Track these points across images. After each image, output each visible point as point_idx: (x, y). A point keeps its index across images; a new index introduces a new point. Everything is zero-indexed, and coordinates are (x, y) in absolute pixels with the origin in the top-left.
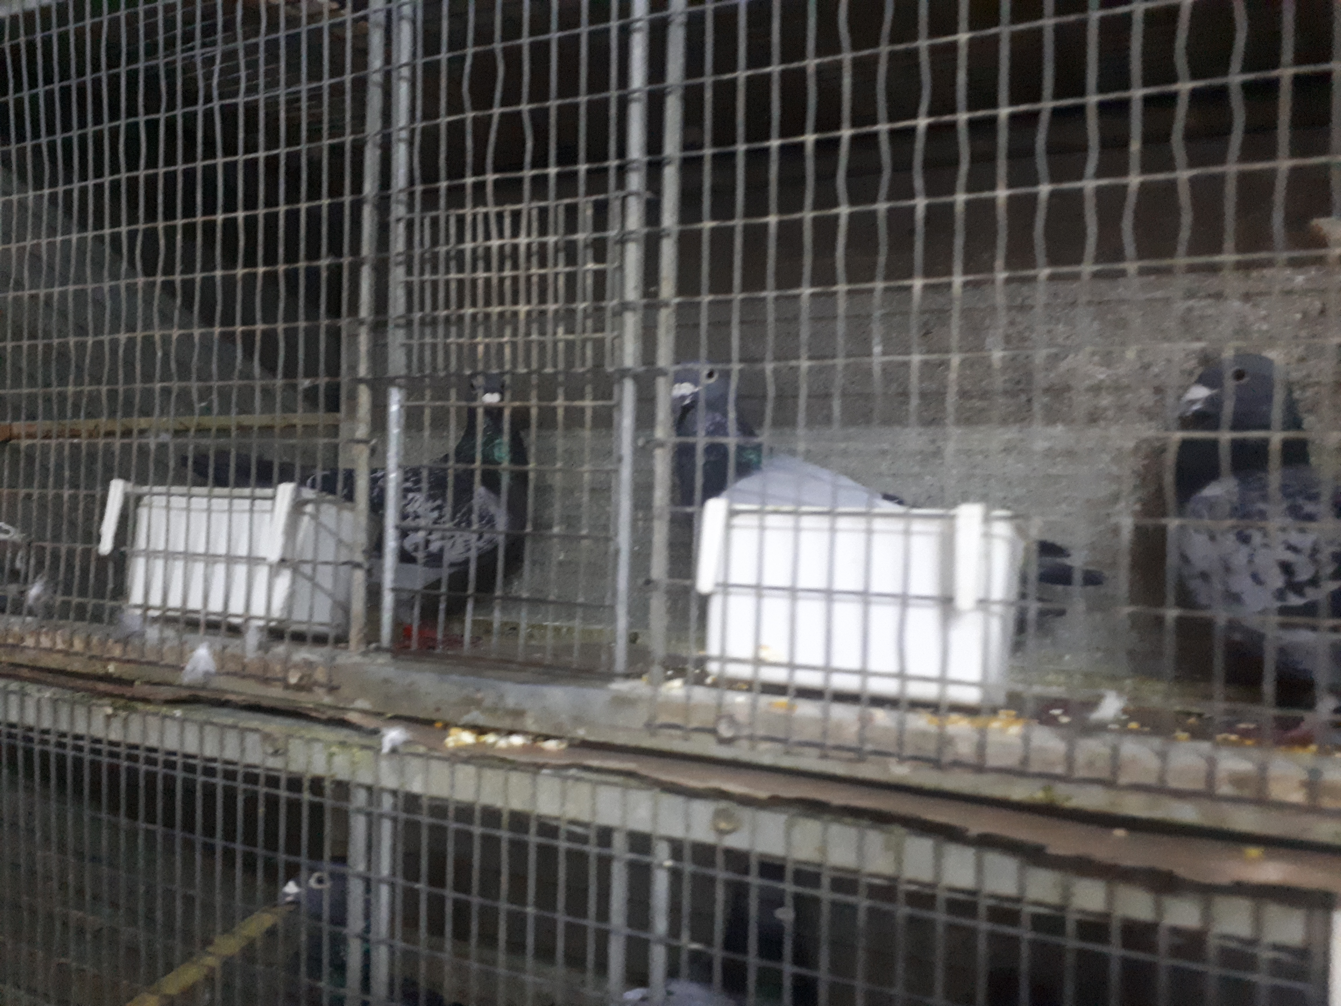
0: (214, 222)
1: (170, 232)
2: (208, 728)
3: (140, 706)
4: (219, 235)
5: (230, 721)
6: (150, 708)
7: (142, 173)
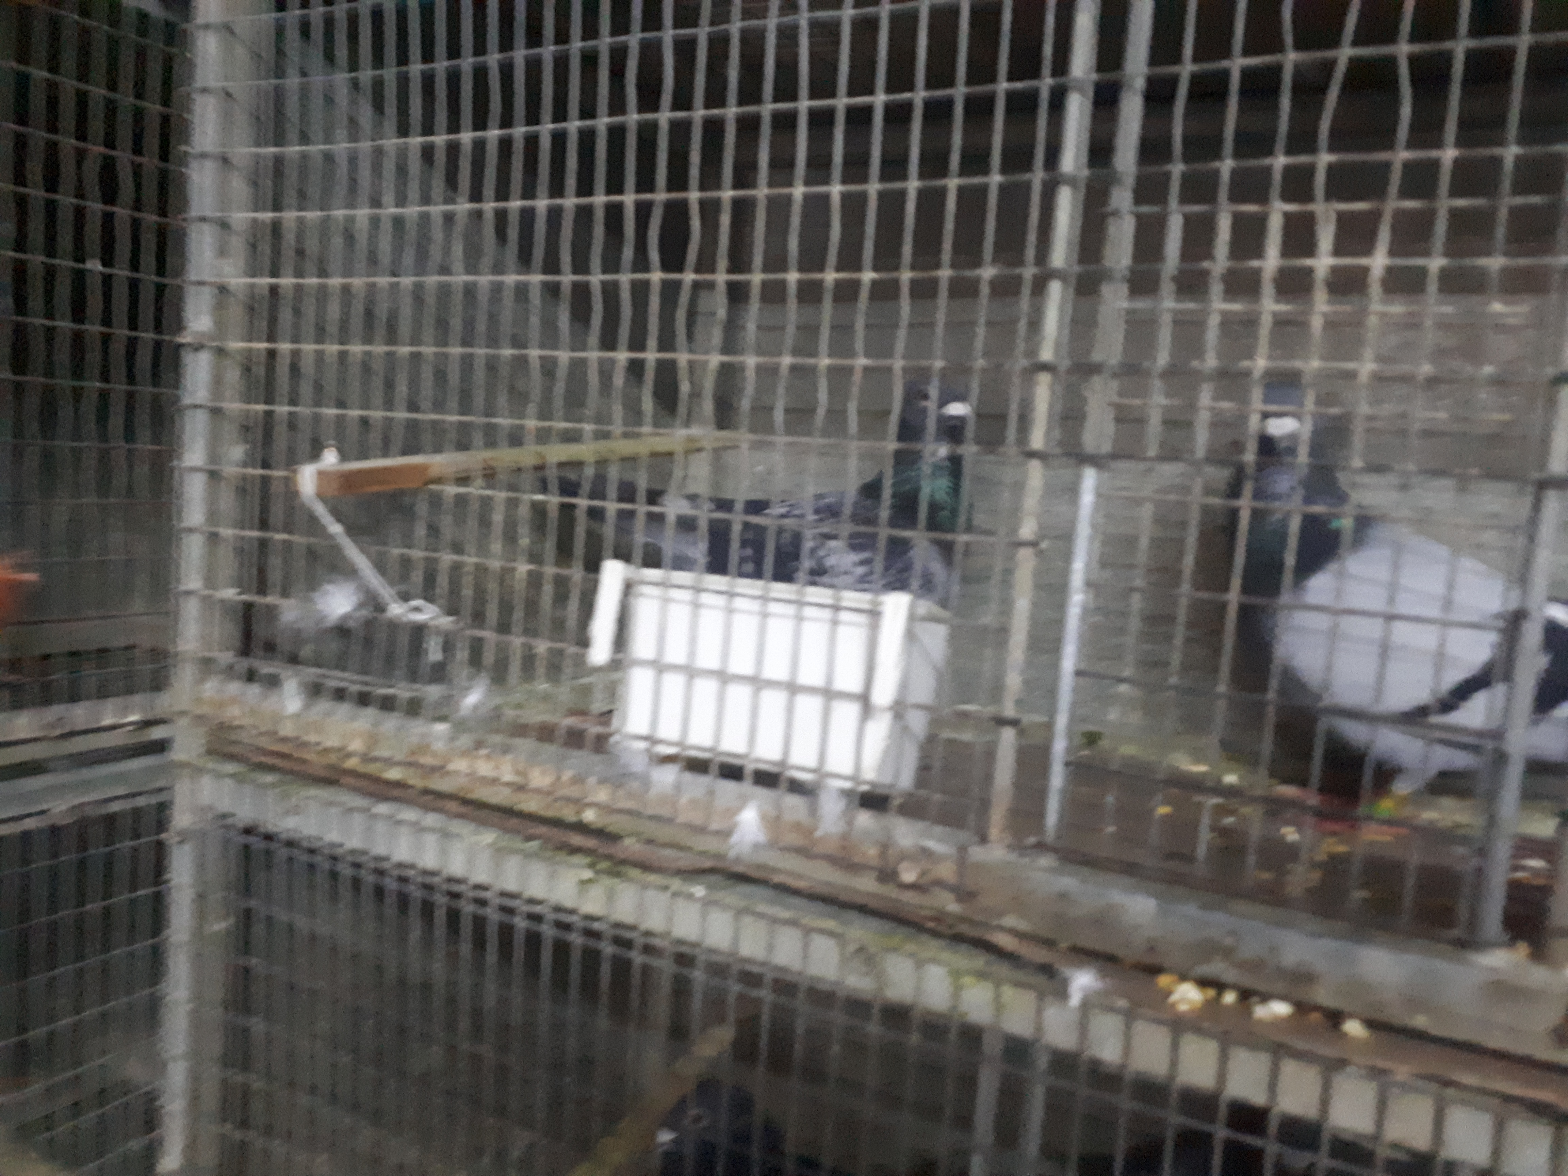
0: (788, 200)
1: (710, 209)
2: (747, 920)
3: (635, 873)
4: (796, 220)
5: (786, 914)
6: (652, 878)
7: (664, 116)
